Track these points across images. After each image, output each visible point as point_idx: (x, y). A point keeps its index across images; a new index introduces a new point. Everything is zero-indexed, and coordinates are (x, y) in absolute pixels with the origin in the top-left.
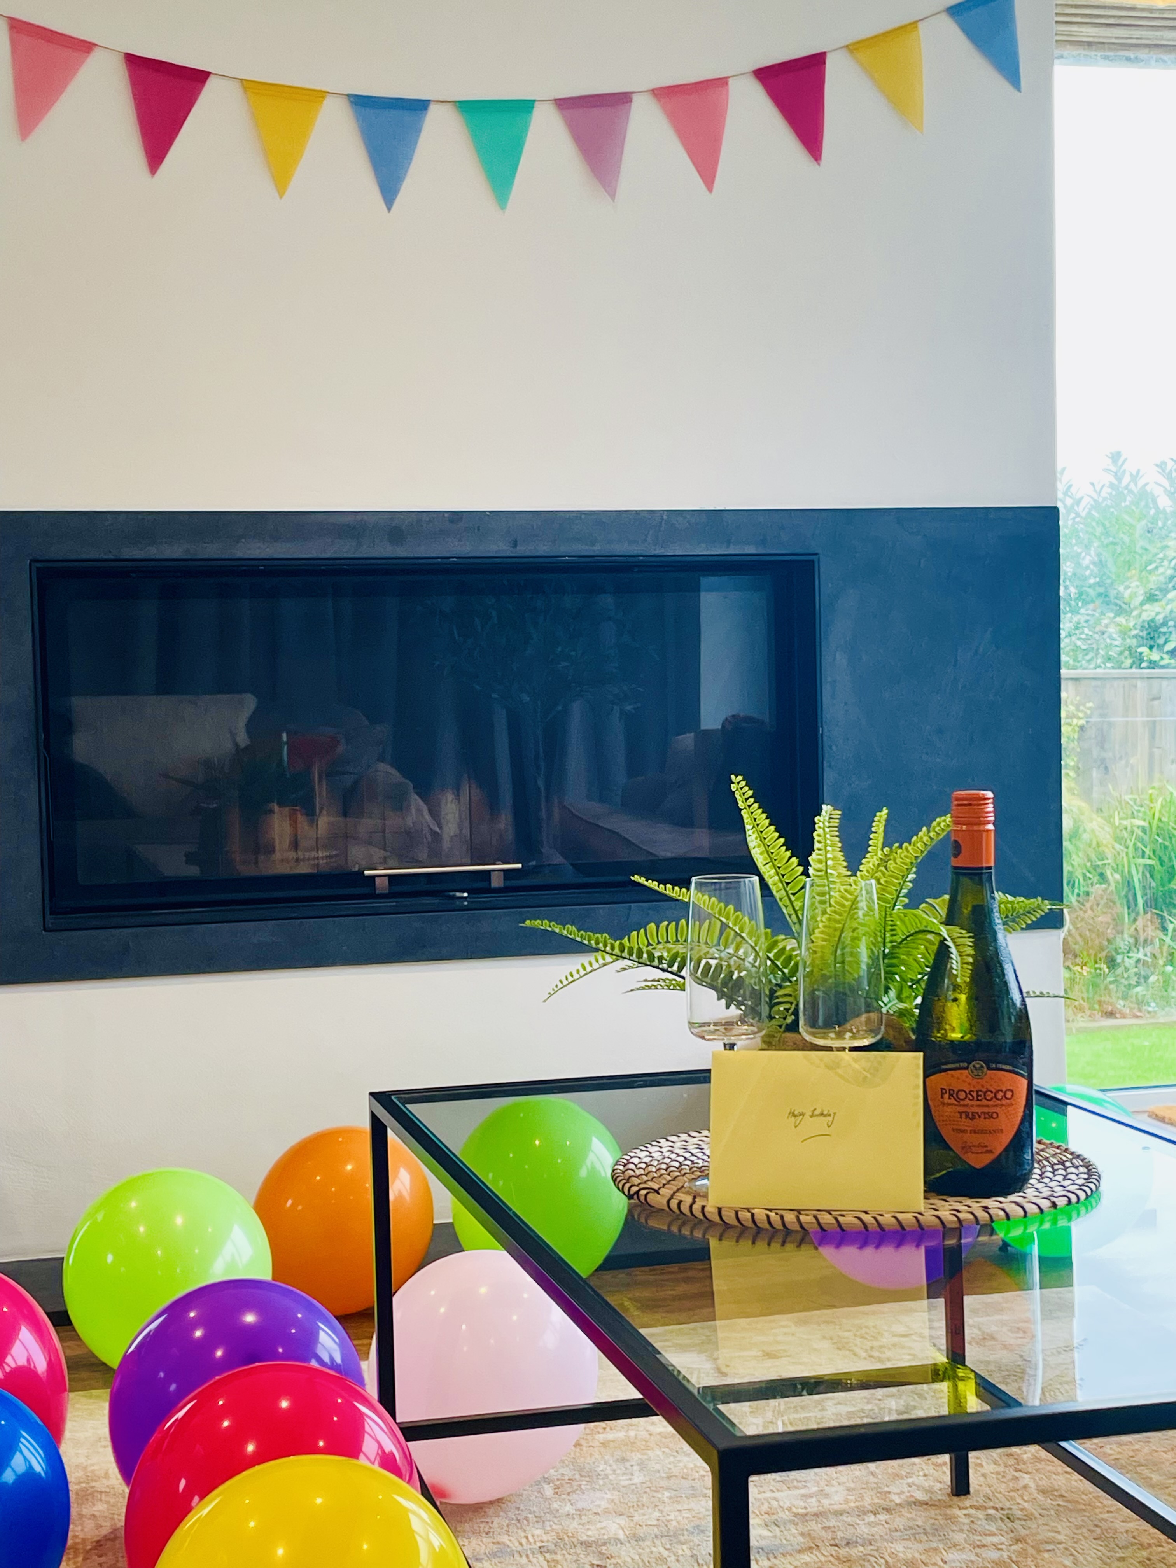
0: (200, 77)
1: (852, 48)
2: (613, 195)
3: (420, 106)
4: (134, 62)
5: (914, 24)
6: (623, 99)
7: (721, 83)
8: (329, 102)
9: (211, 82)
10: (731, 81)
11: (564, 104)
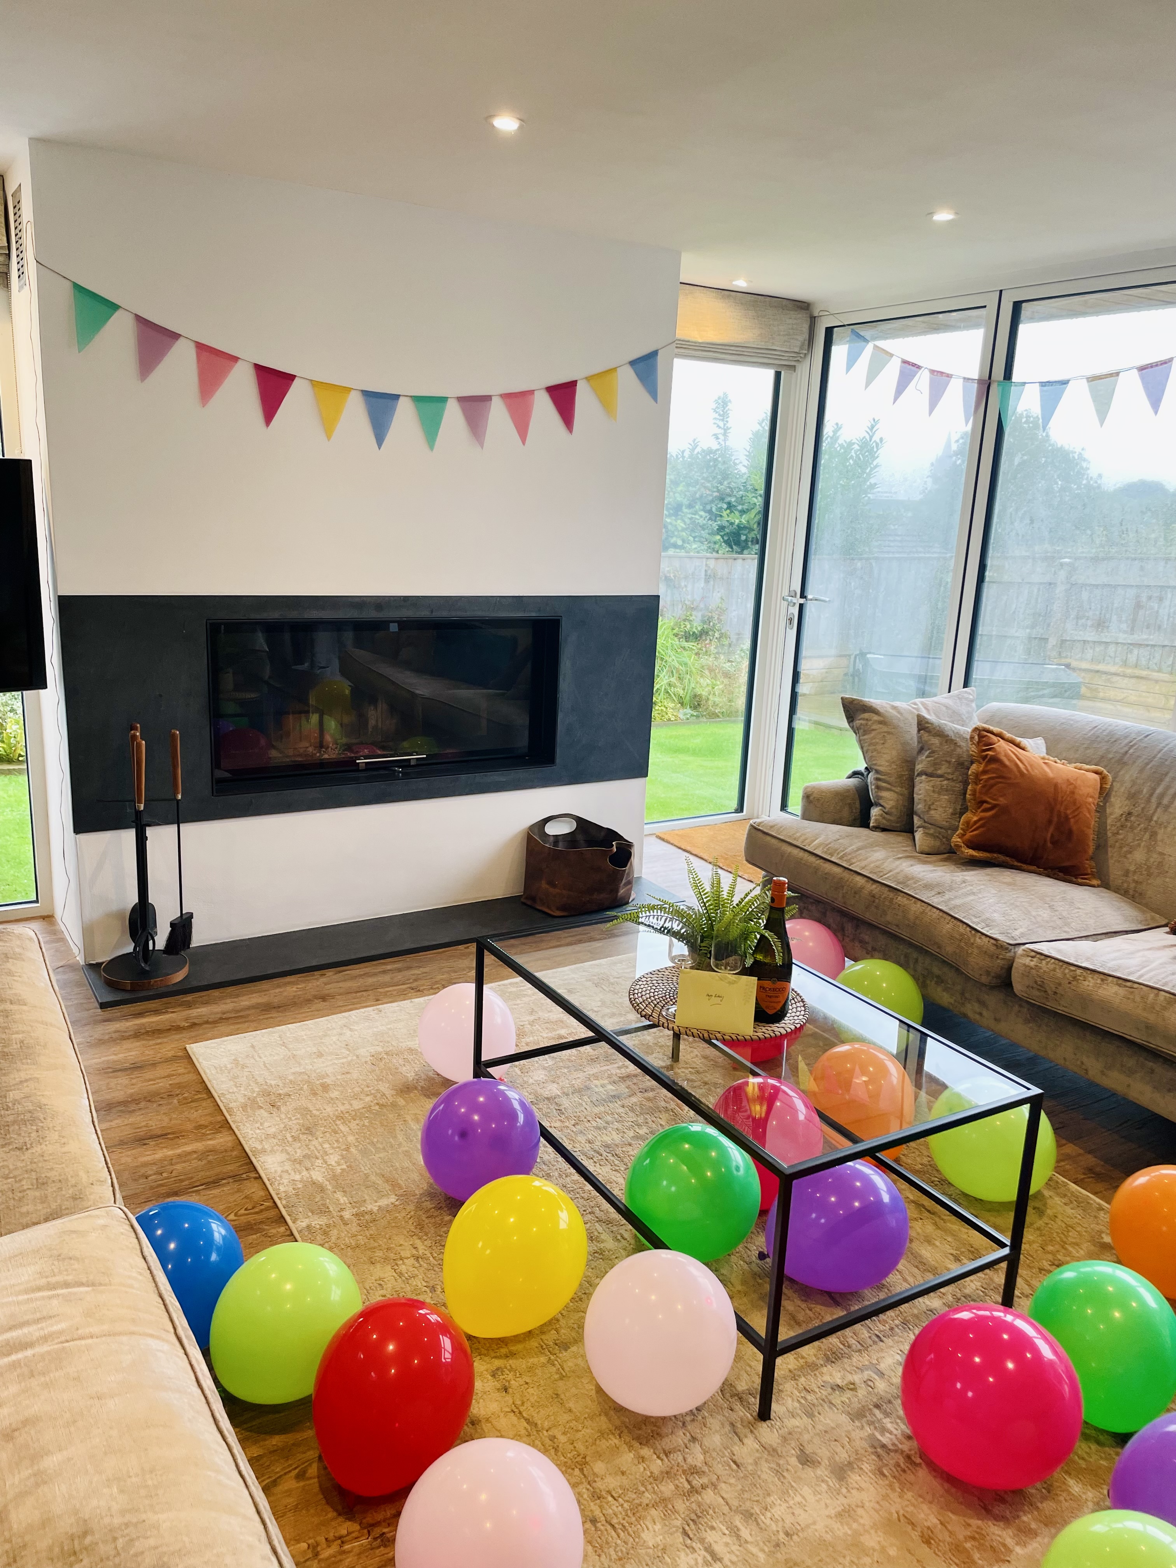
0: (291, 378)
1: (588, 379)
2: (482, 445)
3: (396, 397)
4: (259, 368)
5: (615, 369)
6: (487, 398)
7: (531, 392)
8: (353, 393)
9: (296, 382)
10: (536, 392)
11: (461, 399)
